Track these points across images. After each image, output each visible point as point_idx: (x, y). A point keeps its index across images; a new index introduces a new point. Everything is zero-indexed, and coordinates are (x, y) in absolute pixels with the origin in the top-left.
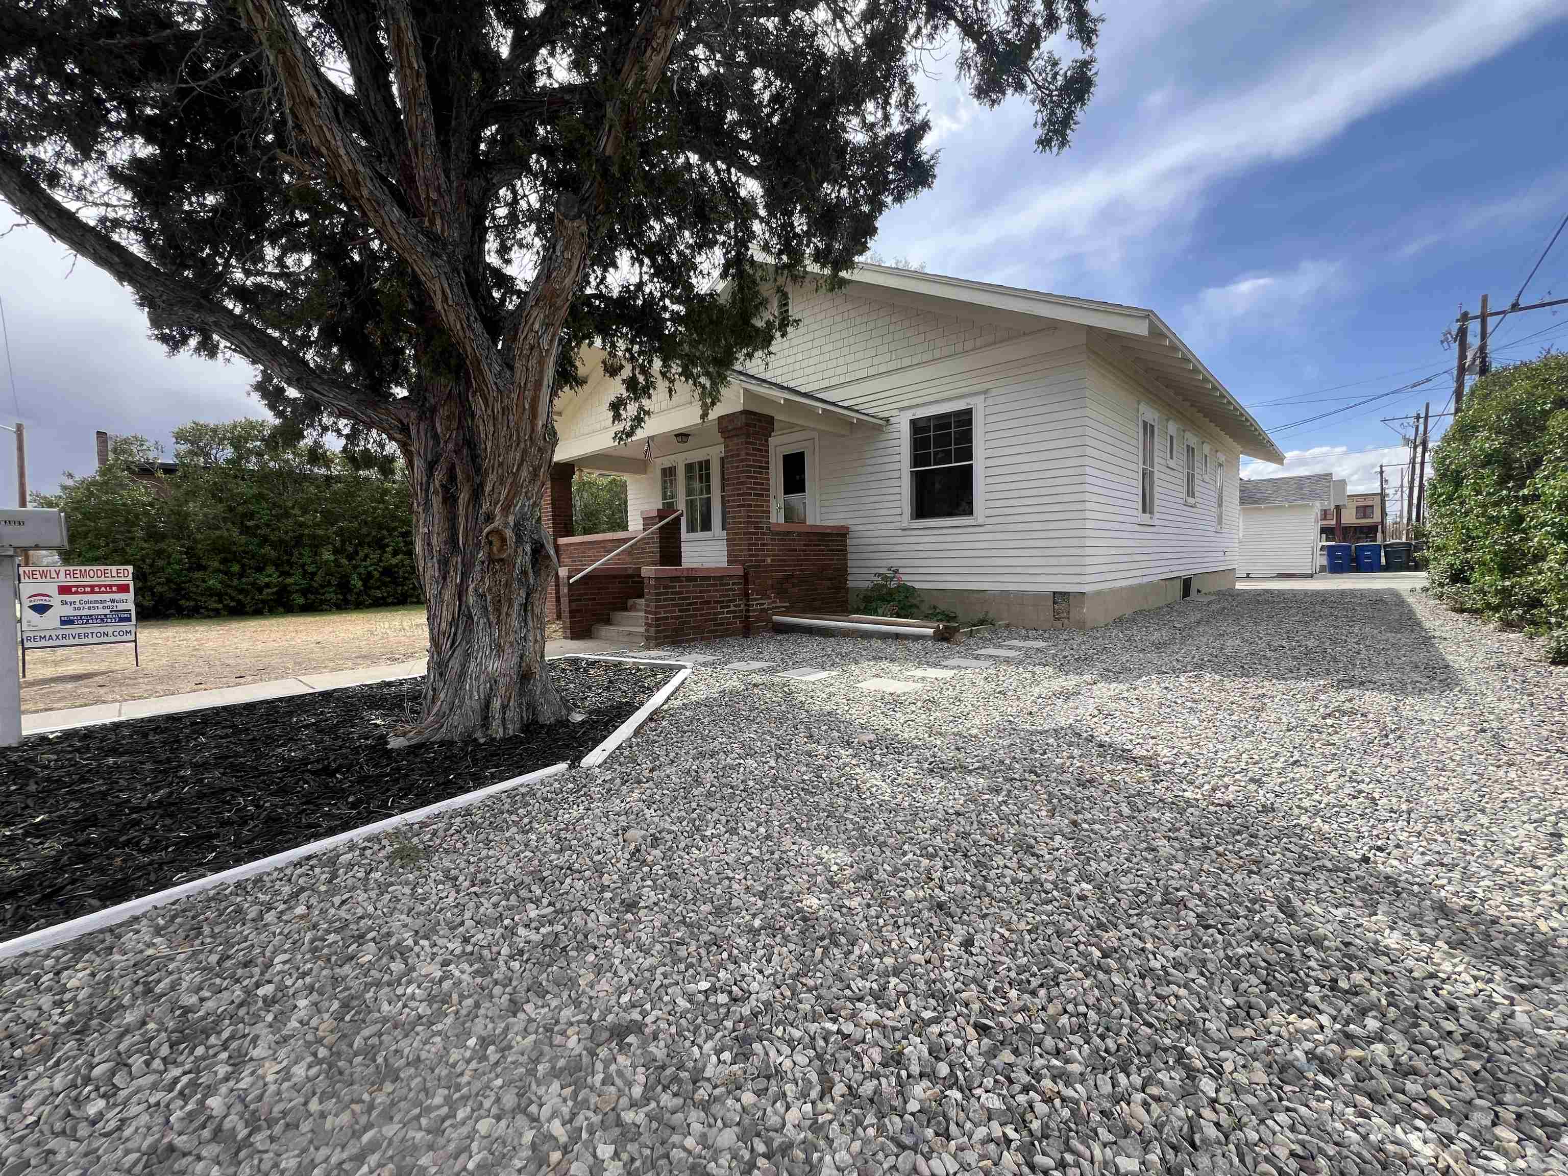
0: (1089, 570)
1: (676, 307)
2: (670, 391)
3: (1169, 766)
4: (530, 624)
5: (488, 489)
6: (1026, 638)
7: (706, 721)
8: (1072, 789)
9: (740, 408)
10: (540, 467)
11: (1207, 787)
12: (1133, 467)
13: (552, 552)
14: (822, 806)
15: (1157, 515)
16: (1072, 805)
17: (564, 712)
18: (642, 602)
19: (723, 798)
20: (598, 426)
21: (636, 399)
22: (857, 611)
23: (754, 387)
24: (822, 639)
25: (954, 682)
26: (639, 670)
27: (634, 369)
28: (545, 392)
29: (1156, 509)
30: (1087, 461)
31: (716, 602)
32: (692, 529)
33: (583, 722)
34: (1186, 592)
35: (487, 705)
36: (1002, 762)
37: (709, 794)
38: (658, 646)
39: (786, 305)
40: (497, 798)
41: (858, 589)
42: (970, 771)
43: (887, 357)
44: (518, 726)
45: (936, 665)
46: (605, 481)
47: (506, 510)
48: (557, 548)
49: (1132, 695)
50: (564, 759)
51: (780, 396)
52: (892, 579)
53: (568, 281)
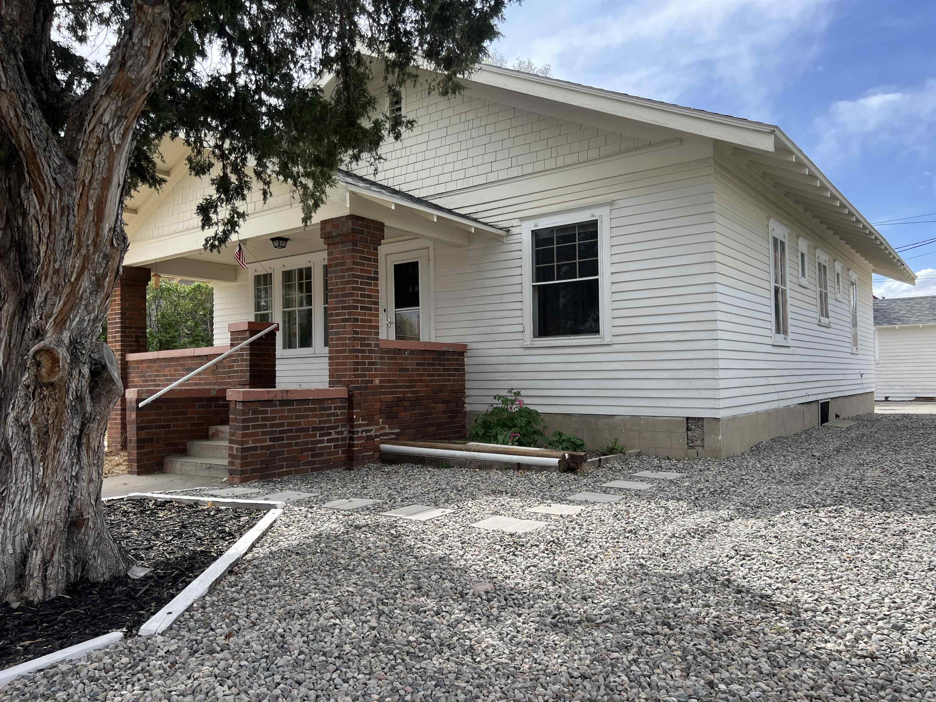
0: (723, 394)
1: (273, 101)
2: (265, 193)
3: (810, 614)
4: (85, 460)
5: (39, 299)
6: (659, 468)
7: (297, 573)
8: (708, 643)
9: (346, 212)
10: (105, 276)
11: (849, 636)
12: (766, 285)
13: (116, 375)
14: (430, 672)
15: (790, 336)
16: (708, 662)
17: (122, 566)
18: (226, 429)
19: (313, 667)
20: (181, 226)
21: (229, 200)
22: (476, 438)
23: (362, 190)
24: (436, 471)
25: (581, 520)
26: (219, 511)
27: (224, 167)
28: (114, 192)
29: (790, 329)
30: (718, 278)
31: (314, 429)
32: (289, 344)
33: (146, 578)
34: (824, 418)
35: (24, 559)
36: (632, 613)
37: (297, 664)
38: (244, 481)
39: (398, 102)
40: (30, 678)
41: (475, 413)
42: (598, 625)
43: (508, 163)
44: (62, 585)
45: (561, 500)
46: (188, 288)
47: (60, 325)
48: (125, 366)
49: (770, 532)
50: (118, 627)
51: (392, 201)
52: (513, 402)
53: (146, 71)
